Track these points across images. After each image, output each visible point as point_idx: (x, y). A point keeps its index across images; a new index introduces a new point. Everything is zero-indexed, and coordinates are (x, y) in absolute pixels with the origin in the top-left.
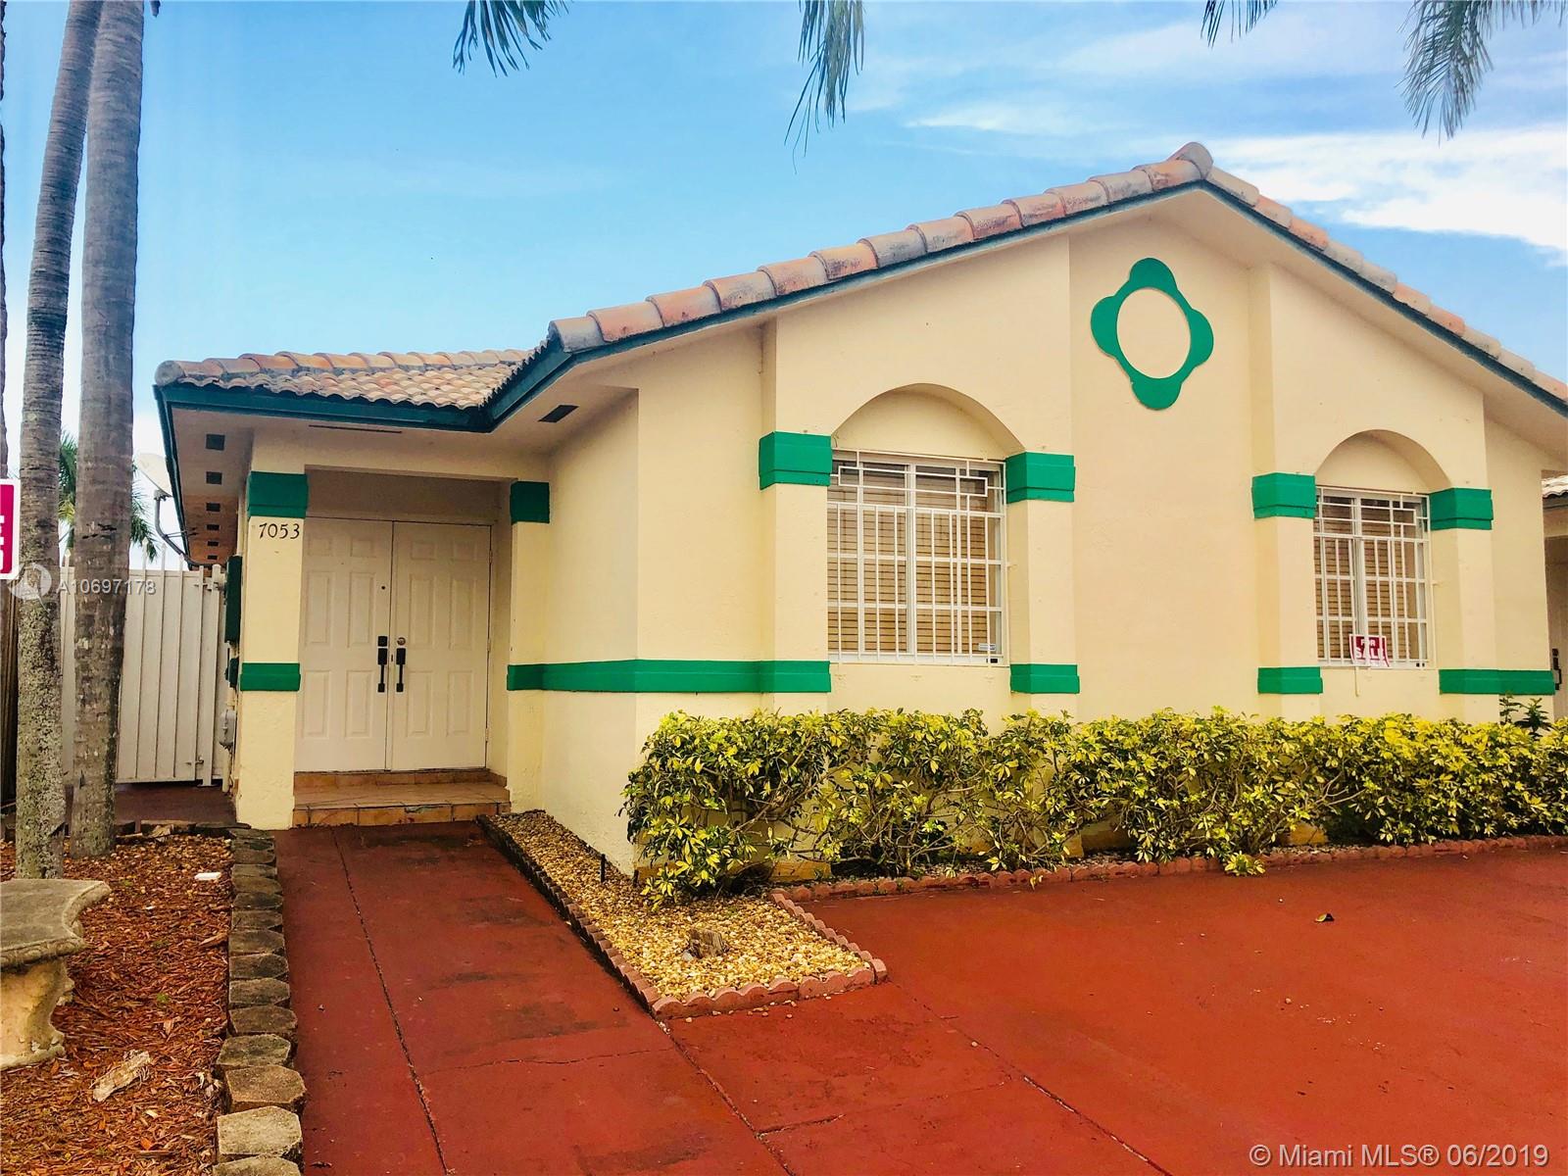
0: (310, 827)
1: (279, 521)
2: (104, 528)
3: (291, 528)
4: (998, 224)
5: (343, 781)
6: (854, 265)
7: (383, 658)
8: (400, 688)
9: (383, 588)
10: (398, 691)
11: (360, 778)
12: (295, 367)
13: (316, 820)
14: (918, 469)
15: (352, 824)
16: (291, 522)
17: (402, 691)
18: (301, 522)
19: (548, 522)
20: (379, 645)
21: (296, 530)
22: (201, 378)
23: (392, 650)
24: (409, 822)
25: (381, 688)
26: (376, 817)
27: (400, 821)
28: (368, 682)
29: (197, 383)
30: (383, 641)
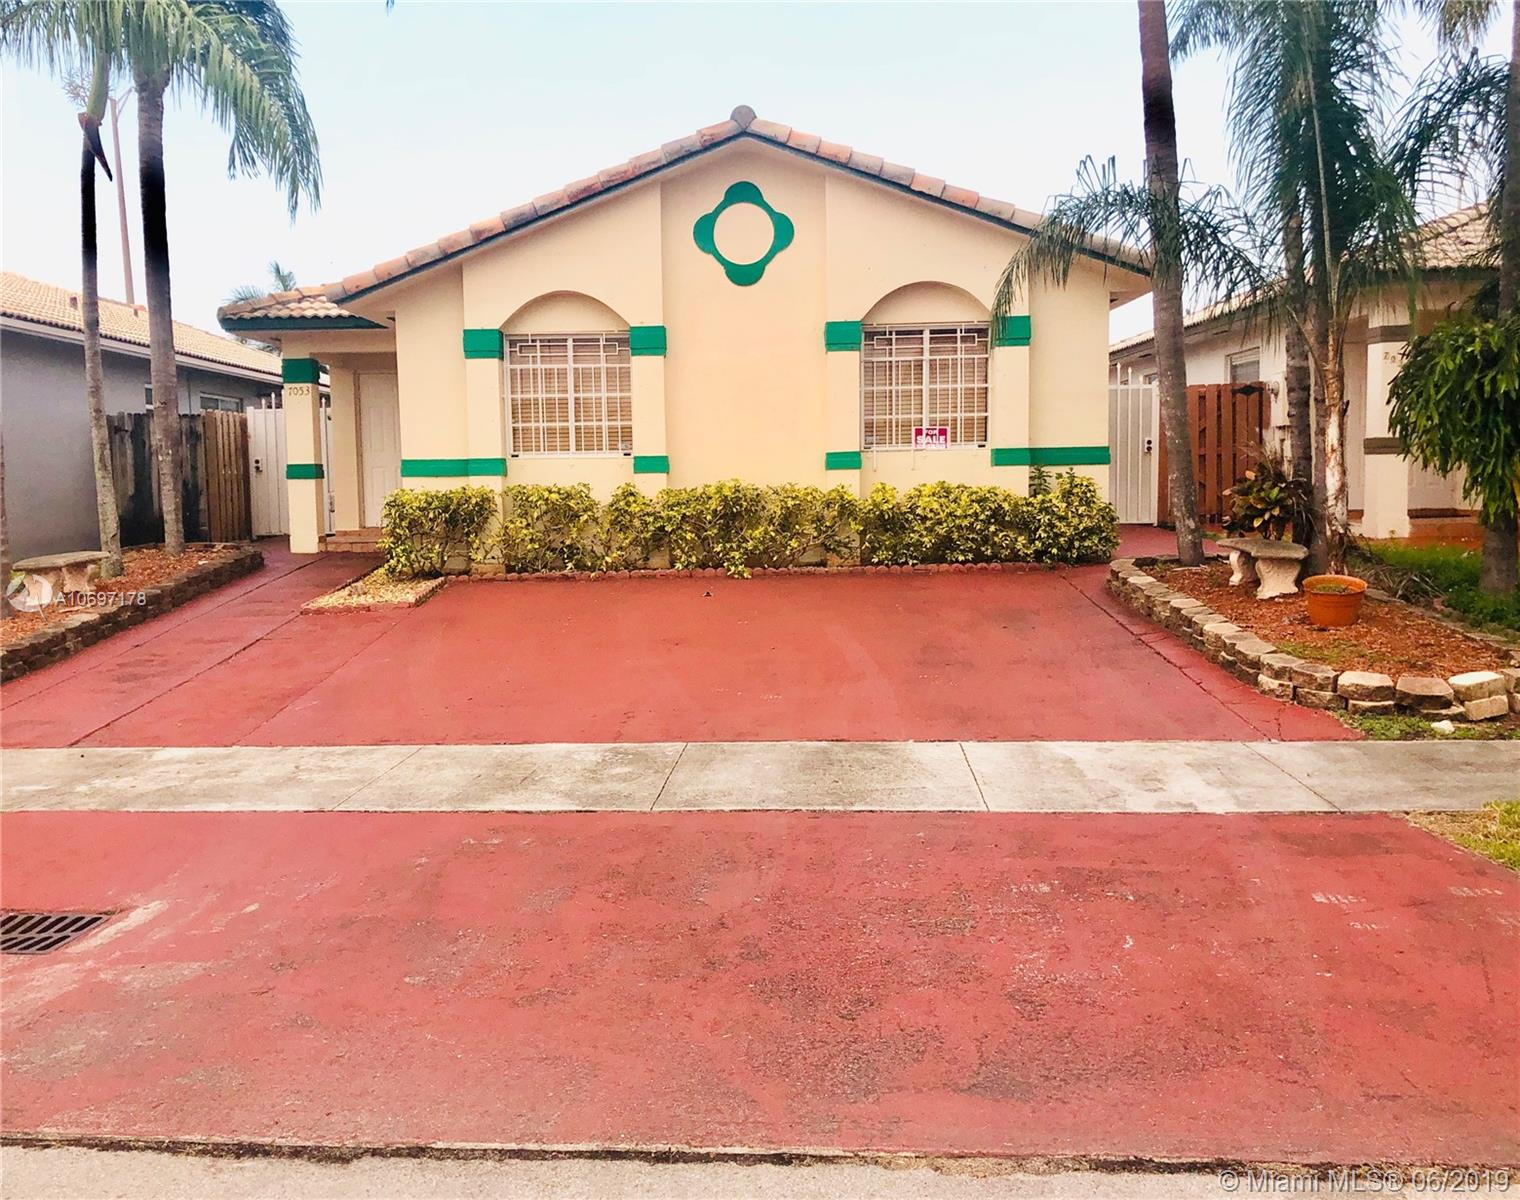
1: (298, 386)
3: (305, 390)
4: (585, 190)
6: (491, 230)
13: (330, 548)
14: (574, 341)
16: (305, 386)
18: (310, 385)
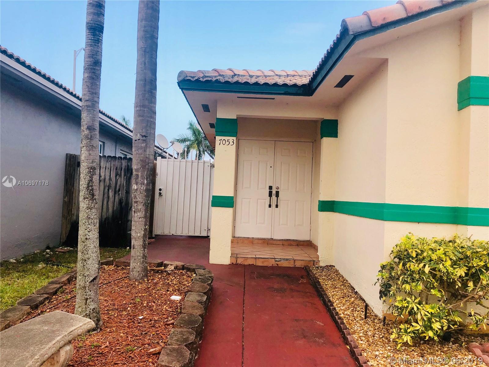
0: (237, 264)
1: (226, 138)
2: (143, 136)
3: (231, 141)
5: (256, 242)
7: (270, 194)
8: (277, 206)
9: (271, 167)
10: (276, 207)
11: (260, 242)
12: (233, 74)
13: (239, 261)
15: (253, 264)
16: (231, 139)
17: (278, 207)
18: (235, 138)
19: (337, 137)
20: (269, 189)
21: (233, 142)
22: (193, 77)
23: (274, 192)
24: (276, 265)
25: (270, 206)
26: (263, 262)
27: (273, 265)
28: (265, 203)
29: (192, 79)
30: (271, 188)
